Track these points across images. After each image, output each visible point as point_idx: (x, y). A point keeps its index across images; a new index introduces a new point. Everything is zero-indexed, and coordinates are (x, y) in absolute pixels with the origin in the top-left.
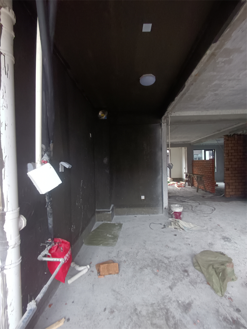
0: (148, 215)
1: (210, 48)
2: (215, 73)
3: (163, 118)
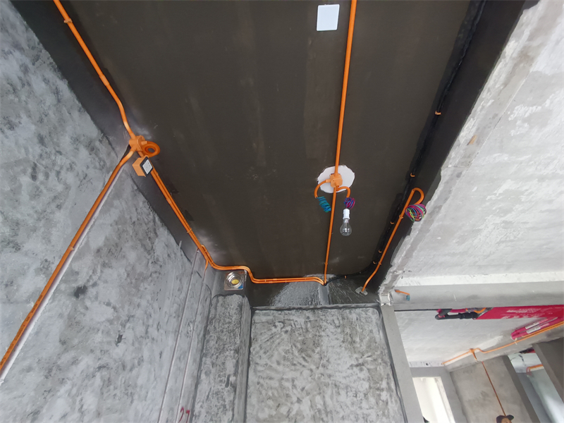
1: (516, 31)
2: (505, 158)
3: (382, 289)
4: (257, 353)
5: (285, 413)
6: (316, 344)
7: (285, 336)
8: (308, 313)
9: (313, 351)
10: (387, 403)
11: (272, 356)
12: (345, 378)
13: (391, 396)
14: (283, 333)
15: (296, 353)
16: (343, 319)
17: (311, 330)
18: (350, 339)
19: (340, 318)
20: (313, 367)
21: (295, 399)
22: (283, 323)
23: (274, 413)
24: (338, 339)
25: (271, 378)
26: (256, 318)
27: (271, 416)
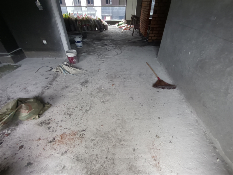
0: (55, 58)
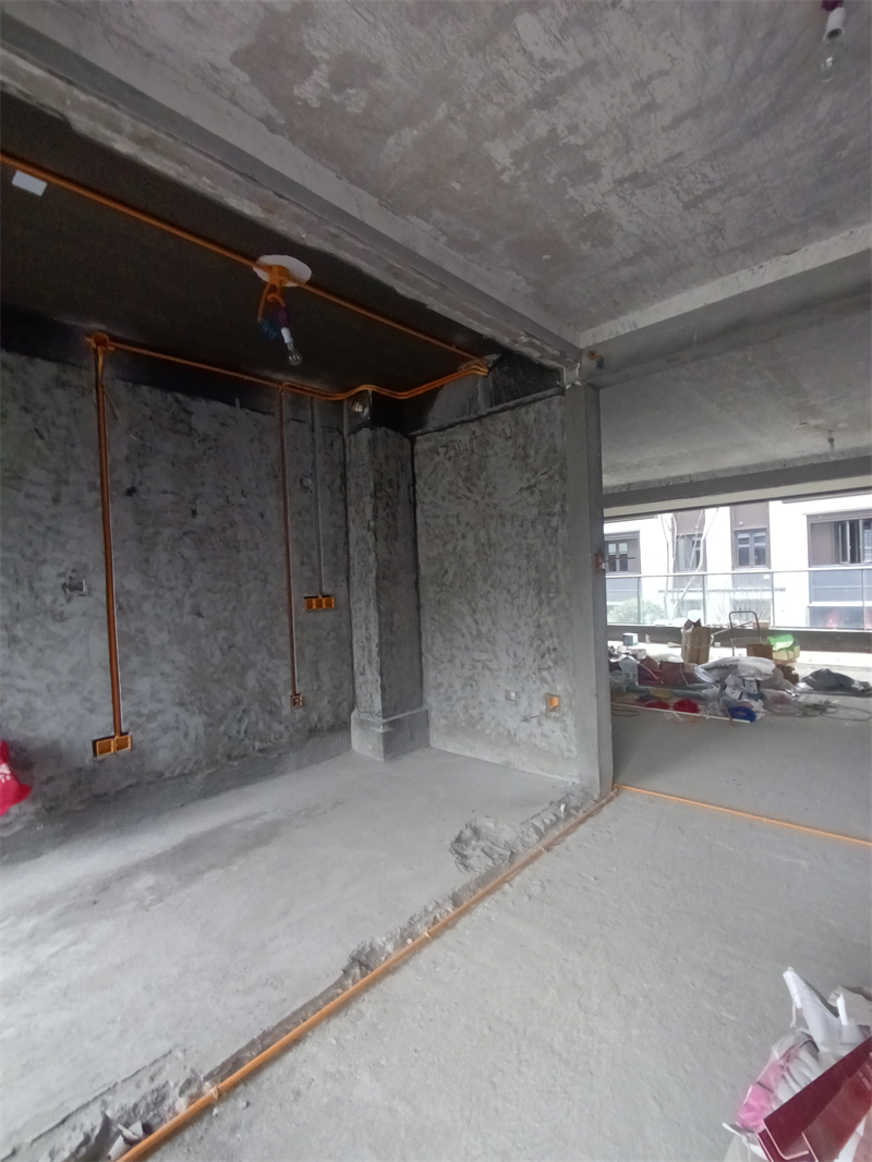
4: (422, 490)
5: (451, 550)
6: (482, 468)
7: (448, 464)
8: (474, 426)
9: (479, 478)
10: (557, 530)
11: (437, 492)
12: (512, 505)
13: (563, 521)
14: (447, 462)
15: (461, 484)
16: (517, 423)
17: (476, 451)
18: (522, 454)
19: (513, 424)
20: (478, 498)
21: (460, 535)
22: (445, 446)
23: (441, 551)
24: (507, 456)
25: (437, 517)
26: (418, 447)
27: (439, 554)
